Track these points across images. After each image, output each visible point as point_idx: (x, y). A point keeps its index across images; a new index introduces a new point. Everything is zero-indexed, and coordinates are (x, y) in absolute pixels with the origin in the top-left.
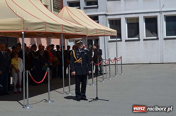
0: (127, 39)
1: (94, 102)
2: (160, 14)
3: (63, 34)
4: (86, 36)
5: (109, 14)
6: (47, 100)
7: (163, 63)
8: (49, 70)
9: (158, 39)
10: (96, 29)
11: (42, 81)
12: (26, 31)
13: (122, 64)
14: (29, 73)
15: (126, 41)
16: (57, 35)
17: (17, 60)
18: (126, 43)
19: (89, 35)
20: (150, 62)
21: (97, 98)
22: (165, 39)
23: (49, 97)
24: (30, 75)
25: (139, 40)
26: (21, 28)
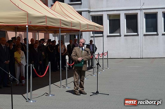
0: (108, 35)
1: (95, 96)
2: (140, 11)
3: (61, 28)
4: (79, 30)
5: (91, 10)
6: (48, 94)
7: (143, 58)
8: (50, 64)
9: (138, 35)
10: (88, 24)
11: (44, 74)
12: (30, 24)
13: (108, 59)
14: (32, 67)
15: (108, 36)
16: (50, 30)
17: (19, 53)
18: (108, 38)
19: (81, 30)
20: (130, 57)
21: (97, 92)
22: (145, 35)
23: (50, 91)
24: (34, 69)
25: (120, 36)
26: (25, 21)
